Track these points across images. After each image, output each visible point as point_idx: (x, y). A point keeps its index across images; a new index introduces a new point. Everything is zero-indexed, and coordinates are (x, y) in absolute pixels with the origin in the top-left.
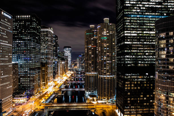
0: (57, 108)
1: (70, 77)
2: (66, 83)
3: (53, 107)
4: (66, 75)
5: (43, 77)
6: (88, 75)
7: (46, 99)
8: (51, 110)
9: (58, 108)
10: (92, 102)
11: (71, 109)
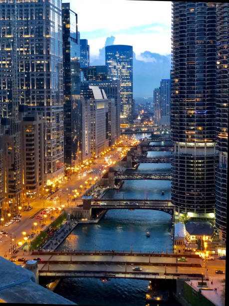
0: (70, 269)
1: (125, 159)
2: (111, 181)
3: (56, 263)
4: (112, 150)
5: (30, 159)
6: (185, 151)
7: (35, 237)
8: (49, 274)
9: (72, 268)
10: (197, 253)
11: (118, 273)
